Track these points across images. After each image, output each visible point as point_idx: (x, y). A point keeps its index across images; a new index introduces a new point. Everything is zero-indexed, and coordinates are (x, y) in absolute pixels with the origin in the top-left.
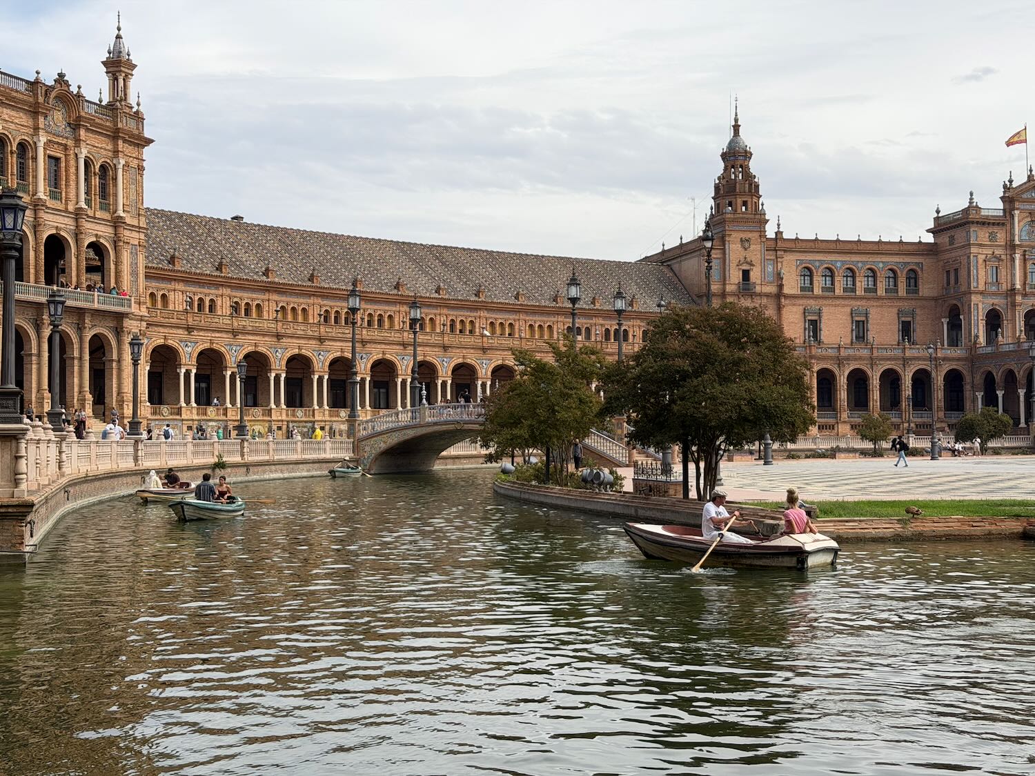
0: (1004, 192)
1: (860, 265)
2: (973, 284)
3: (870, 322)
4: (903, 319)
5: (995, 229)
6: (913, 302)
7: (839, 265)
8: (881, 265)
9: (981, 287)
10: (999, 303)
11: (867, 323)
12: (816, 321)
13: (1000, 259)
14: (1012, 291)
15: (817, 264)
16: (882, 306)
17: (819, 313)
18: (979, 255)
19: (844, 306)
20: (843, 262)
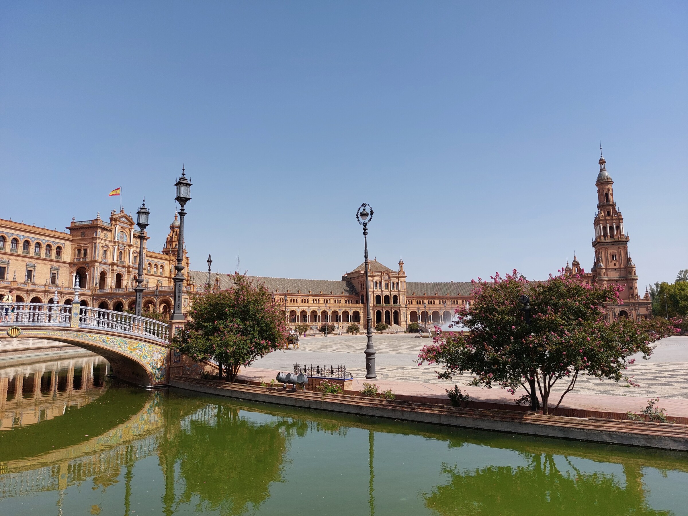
0: (112, 216)
1: (33, 239)
2: (97, 258)
3: (36, 271)
4: (53, 272)
5: (107, 233)
6: (58, 264)
7: (22, 237)
8: (44, 241)
9: (100, 260)
10: (108, 268)
11: (34, 272)
12: (5, 268)
13: (108, 247)
14: (113, 264)
15: (10, 235)
16: (42, 264)
17: (8, 264)
18: (100, 243)
19: (22, 261)
20: (24, 237)
